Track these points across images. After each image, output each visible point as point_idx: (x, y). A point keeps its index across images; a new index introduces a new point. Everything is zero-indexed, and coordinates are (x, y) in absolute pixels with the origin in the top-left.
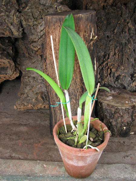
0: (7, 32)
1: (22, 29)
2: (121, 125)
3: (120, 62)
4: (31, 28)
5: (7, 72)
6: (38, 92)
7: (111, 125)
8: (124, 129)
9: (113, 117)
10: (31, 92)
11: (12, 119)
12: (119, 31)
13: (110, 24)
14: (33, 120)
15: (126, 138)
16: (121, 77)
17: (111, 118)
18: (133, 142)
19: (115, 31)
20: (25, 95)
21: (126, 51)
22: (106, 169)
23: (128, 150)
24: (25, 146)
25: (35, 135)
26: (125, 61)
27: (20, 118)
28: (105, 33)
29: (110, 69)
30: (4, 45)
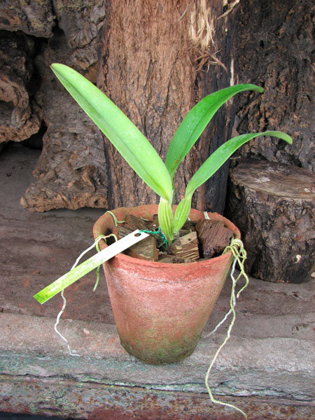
0: (17, 18)
1: (54, 18)
2: (290, 248)
3: (290, 104)
4: (75, 18)
5: (10, 121)
6: (81, 166)
7: (265, 247)
8: (296, 259)
9: (271, 226)
10: (64, 168)
11: (12, 229)
12: (291, 33)
13: (267, 15)
14: (64, 234)
15: (302, 285)
17: (266, 229)
19: (281, 31)
20: (50, 174)
21: (305, 80)
22: (249, 348)
23: (305, 312)
24: (40, 288)
25: (67, 266)
26: (302, 102)
27: (33, 227)
28: (256, 34)
29: (265, 118)
30: (8, 53)
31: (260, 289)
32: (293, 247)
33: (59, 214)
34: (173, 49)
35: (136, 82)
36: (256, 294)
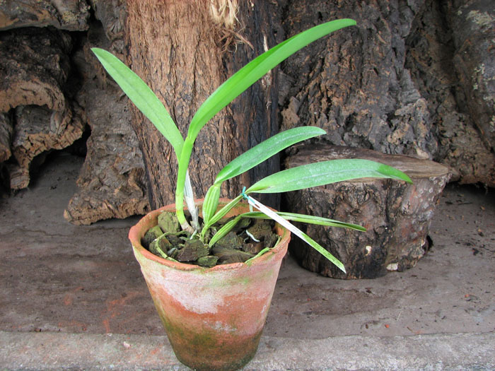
0: (45, 12)
1: (89, 8)
2: (357, 239)
3: (356, 80)
4: (111, 6)
5: (50, 127)
6: (128, 170)
7: (329, 240)
8: (366, 251)
9: (332, 216)
10: (110, 173)
11: (54, 246)
12: (352, 0)
14: (113, 246)
15: (377, 280)
16: (359, 118)
18: (394, 288)
20: (95, 181)
21: (370, 51)
22: (305, 349)
23: (378, 307)
24: (83, 305)
25: (113, 279)
27: (79, 241)
28: (312, 5)
29: (328, 98)
30: (40, 51)
31: (328, 288)
32: (360, 238)
33: (108, 225)
34: (194, 31)
35: (159, 70)
36: (324, 293)
